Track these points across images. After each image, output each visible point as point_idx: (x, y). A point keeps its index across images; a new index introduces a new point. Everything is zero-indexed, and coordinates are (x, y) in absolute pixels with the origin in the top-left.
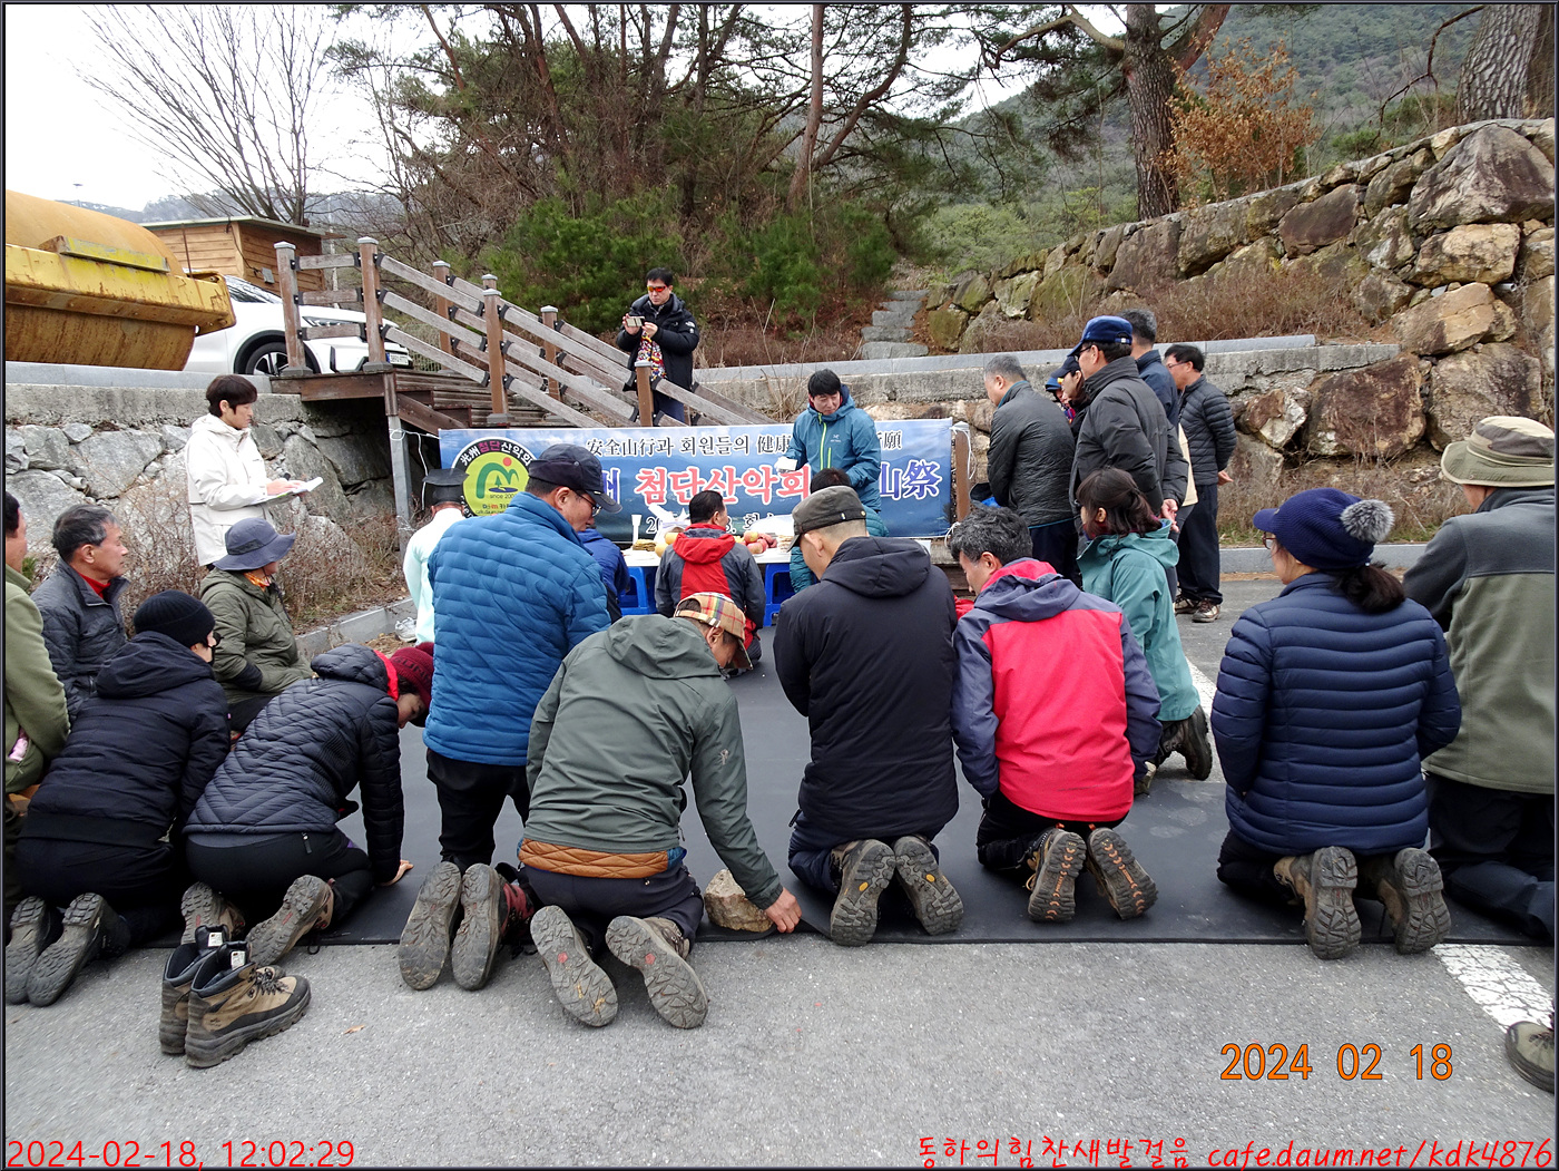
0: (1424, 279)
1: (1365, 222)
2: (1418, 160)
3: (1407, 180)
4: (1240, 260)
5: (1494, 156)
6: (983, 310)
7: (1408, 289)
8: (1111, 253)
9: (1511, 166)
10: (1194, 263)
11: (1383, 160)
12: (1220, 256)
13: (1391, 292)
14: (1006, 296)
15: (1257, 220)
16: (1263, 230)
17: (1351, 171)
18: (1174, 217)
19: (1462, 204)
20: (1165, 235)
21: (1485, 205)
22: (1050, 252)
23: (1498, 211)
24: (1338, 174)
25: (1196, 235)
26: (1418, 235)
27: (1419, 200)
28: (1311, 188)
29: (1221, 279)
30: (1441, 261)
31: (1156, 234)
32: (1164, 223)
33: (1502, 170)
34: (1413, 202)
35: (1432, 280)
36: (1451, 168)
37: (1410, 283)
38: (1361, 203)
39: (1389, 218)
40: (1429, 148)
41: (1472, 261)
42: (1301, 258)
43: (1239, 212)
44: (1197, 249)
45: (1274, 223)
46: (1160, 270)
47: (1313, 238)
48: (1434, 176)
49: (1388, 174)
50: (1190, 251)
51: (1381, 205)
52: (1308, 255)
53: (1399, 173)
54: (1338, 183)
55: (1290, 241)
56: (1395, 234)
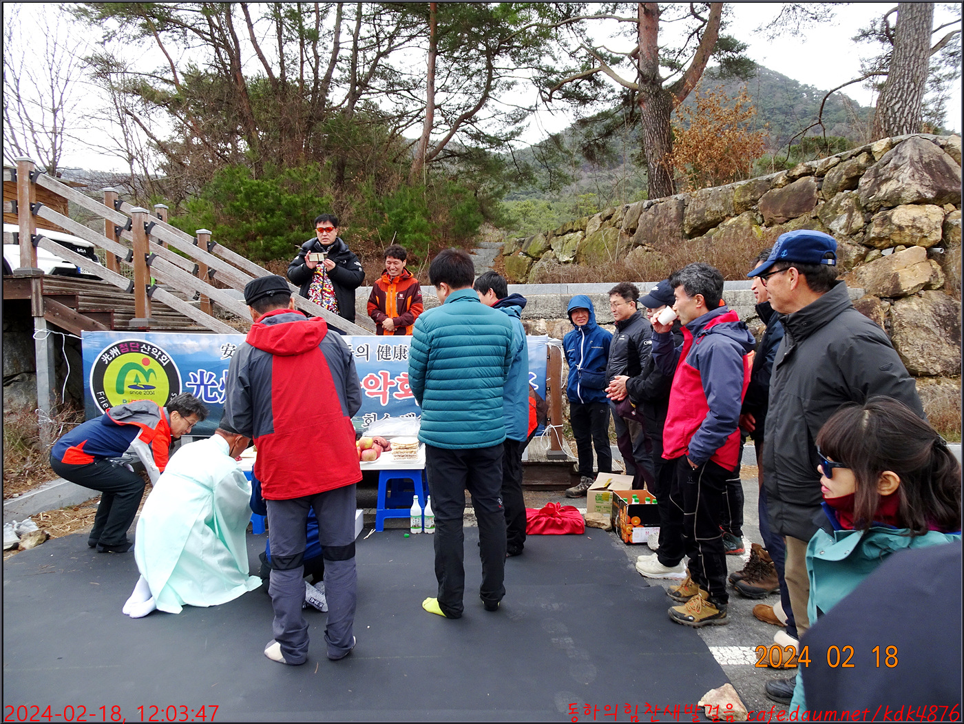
0: (876, 243)
1: (823, 202)
2: (862, 159)
3: (855, 174)
4: (731, 226)
5: (921, 157)
6: (543, 256)
7: (864, 249)
8: (635, 220)
9: (934, 166)
10: (695, 228)
11: (834, 160)
12: (715, 224)
13: (851, 251)
14: (559, 247)
15: (742, 199)
16: (745, 207)
17: (810, 167)
18: (680, 196)
19: (903, 190)
20: (674, 208)
21: (920, 190)
22: (590, 219)
23: (929, 195)
24: (800, 169)
25: (696, 209)
26: (867, 211)
27: (866, 187)
28: (781, 178)
29: (717, 239)
30: (891, 230)
31: (667, 208)
32: (672, 201)
33: (927, 166)
34: (863, 188)
35: (883, 243)
36: (890, 165)
37: (863, 245)
38: (819, 189)
39: (844, 199)
40: (869, 151)
41: (914, 230)
42: (776, 226)
43: (727, 194)
44: (698, 219)
45: (755, 201)
46: (671, 232)
47: (786, 212)
48: (877, 170)
49: (839, 169)
50: (693, 220)
51: (835, 190)
52: (781, 224)
53: (849, 168)
54: (801, 175)
55: (768, 214)
56: (850, 211)
